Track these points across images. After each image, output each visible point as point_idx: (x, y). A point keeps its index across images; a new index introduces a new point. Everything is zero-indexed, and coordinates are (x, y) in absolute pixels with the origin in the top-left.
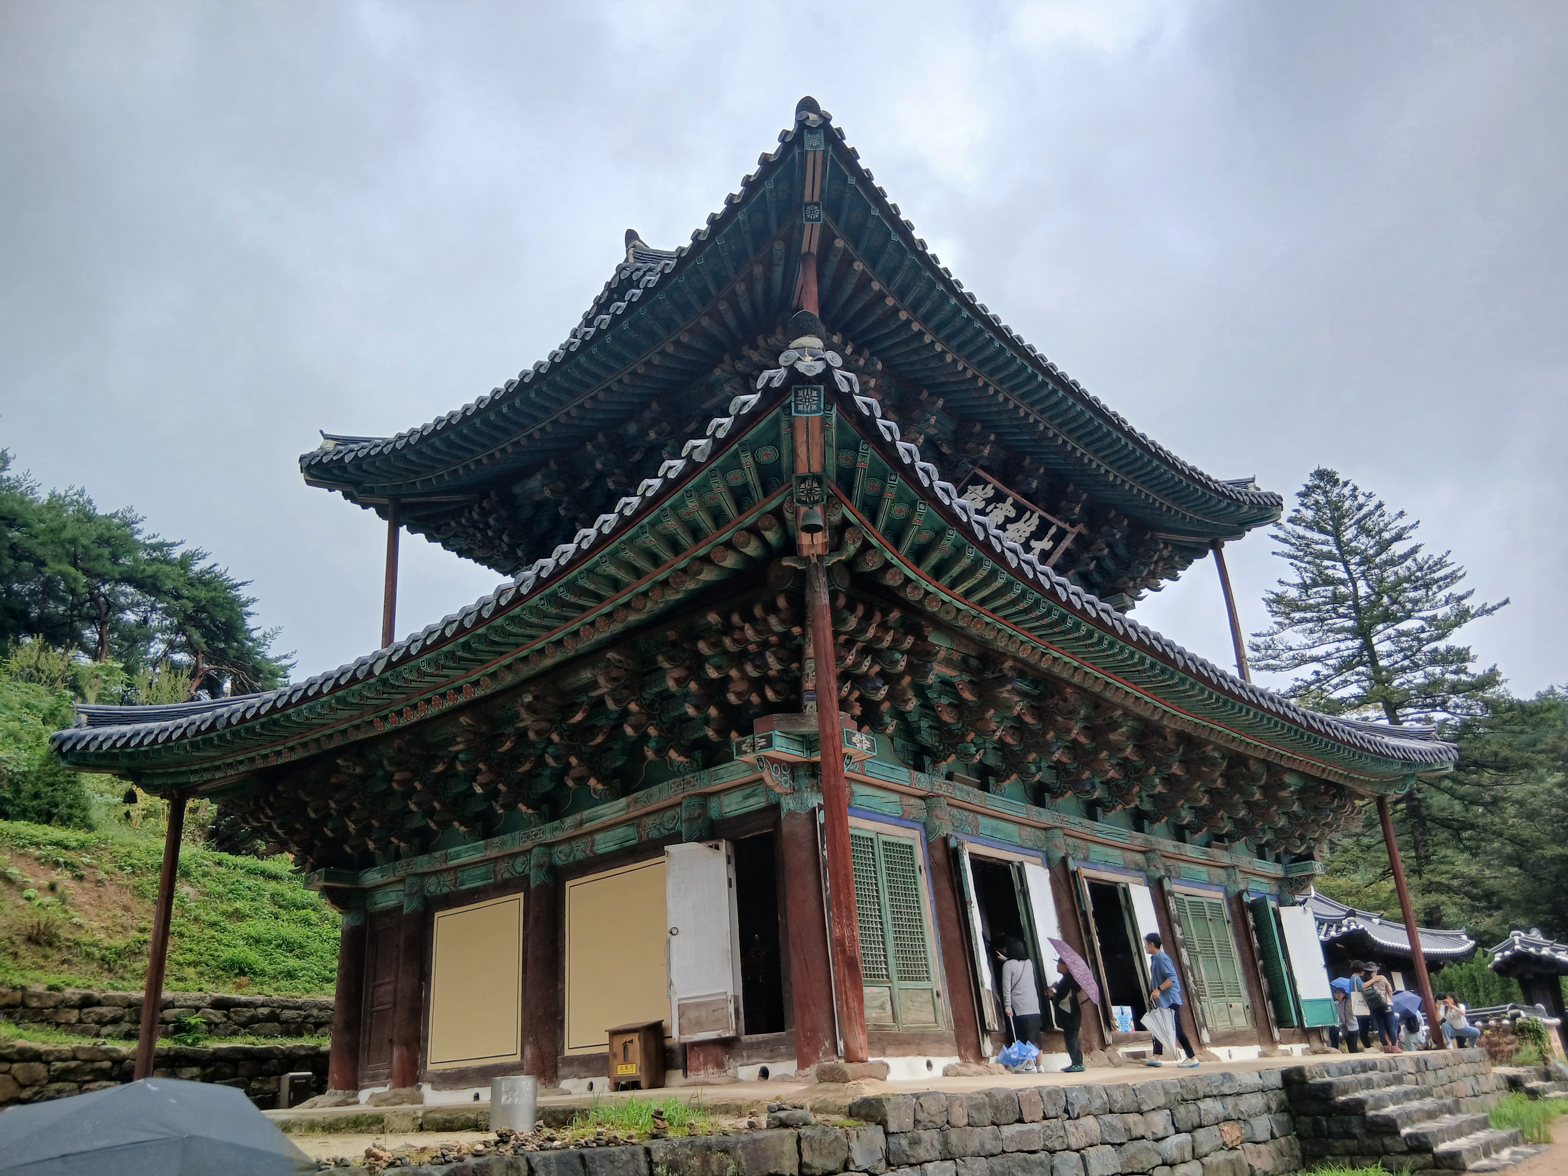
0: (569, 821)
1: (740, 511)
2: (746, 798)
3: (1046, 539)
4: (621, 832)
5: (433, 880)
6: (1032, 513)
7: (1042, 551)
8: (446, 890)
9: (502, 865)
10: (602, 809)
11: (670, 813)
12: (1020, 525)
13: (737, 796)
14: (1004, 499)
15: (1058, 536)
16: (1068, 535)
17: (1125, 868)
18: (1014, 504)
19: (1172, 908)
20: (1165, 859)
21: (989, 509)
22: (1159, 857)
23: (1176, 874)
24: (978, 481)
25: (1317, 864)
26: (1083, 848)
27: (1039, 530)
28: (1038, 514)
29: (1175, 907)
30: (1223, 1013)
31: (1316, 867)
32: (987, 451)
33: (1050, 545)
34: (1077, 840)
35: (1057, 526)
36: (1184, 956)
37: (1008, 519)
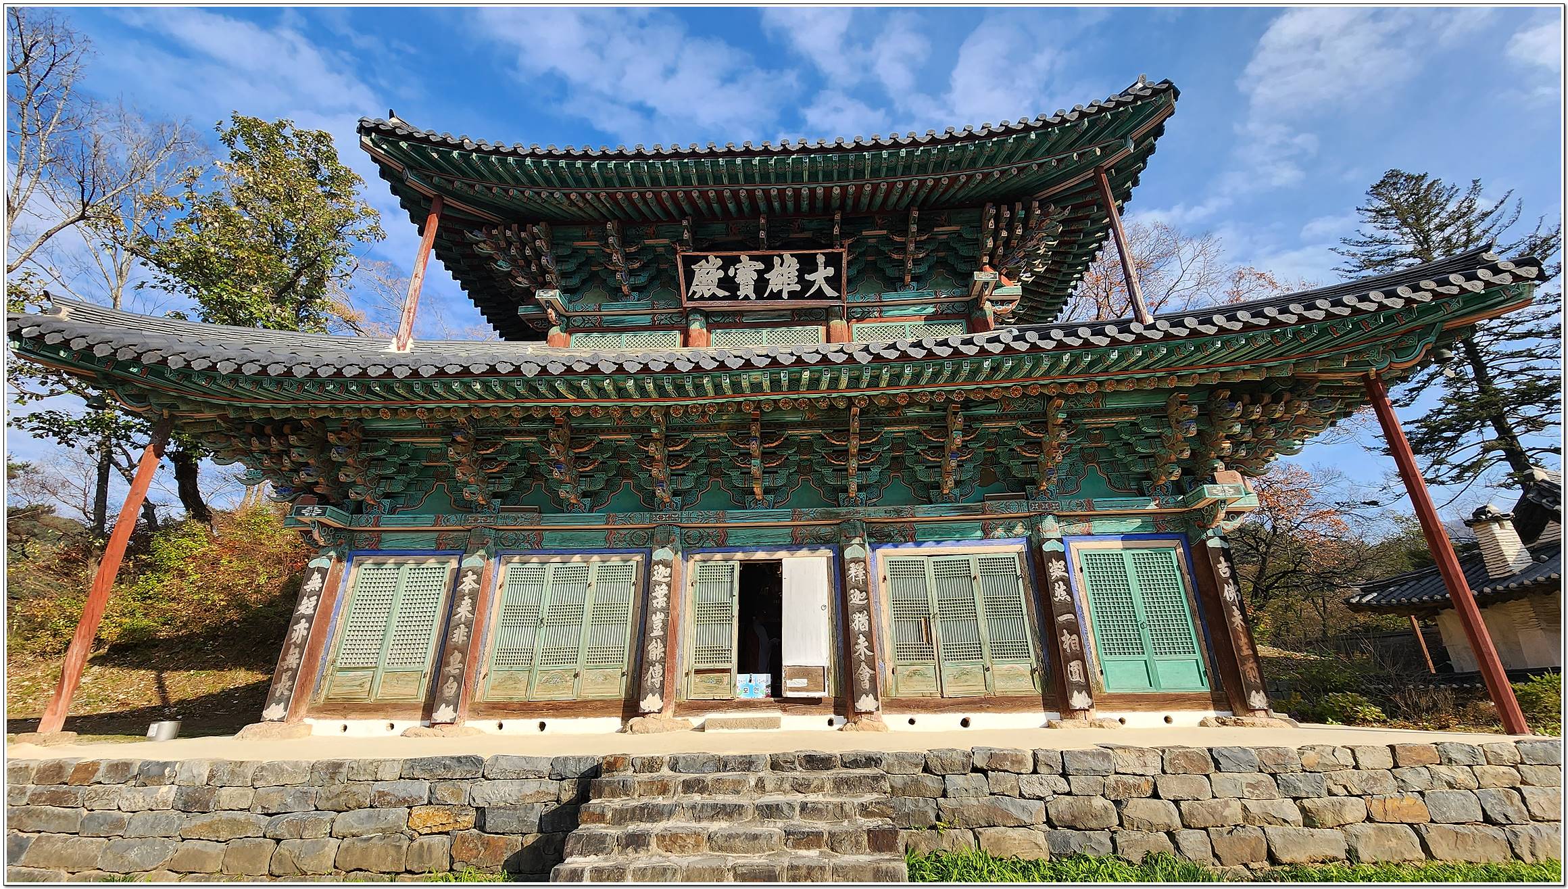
3: (821, 268)
6: (781, 256)
7: (827, 279)
12: (777, 269)
14: (737, 260)
15: (833, 260)
16: (844, 255)
17: (795, 545)
18: (752, 258)
19: (853, 575)
20: (882, 525)
21: (731, 273)
22: (855, 527)
23: (904, 537)
24: (696, 260)
25: (1218, 487)
26: (715, 536)
27: (807, 265)
28: (786, 255)
29: (861, 573)
30: (968, 677)
31: (1215, 491)
32: (686, 236)
33: (830, 271)
34: (707, 530)
35: (823, 254)
36: (856, 622)
37: (760, 273)
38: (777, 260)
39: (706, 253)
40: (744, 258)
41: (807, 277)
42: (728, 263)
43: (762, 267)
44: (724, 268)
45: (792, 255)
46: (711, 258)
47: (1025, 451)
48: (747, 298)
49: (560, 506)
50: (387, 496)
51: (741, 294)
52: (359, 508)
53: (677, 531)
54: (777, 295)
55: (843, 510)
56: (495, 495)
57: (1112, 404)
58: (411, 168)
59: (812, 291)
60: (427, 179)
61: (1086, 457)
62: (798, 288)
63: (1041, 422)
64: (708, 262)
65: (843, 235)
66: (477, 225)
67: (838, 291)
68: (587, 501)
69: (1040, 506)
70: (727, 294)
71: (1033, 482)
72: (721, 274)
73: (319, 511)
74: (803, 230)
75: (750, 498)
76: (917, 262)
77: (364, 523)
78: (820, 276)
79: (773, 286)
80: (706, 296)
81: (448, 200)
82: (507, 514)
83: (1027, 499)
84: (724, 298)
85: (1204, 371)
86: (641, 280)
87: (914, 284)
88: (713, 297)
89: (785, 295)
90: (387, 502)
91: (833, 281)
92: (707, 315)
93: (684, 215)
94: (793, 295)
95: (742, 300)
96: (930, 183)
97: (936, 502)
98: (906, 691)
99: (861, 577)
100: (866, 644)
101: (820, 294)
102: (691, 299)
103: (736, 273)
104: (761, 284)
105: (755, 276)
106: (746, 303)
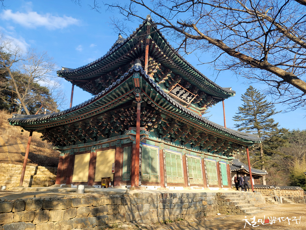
0: (98, 142)
1: (126, 92)
2: (127, 141)
3: (191, 97)
4: (107, 144)
5: (75, 149)
6: (188, 92)
8: (77, 151)
9: (87, 148)
10: (103, 140)
11: (115, 142)
12: (186, 94)
13: (126, 140)
15: (193, 97)
18: (185, 90)
19: (205, 163)
20: (205, 155)
24: (178, 86)
27: (190, 95)
31: (233, 158)
34: (188, 151)
35: (193, 95)
36: (206, 172)
37: (183, 93)
39: (180, 86)
40: (184, 90)
41: (188, 97)
42: (182, 89)
43: (185, 92)
44: (180, 90)
45: (190, 93)
51: (178, 95)
62: (185, 98)
80: (173, 93)
84: (175, 94)
89: (183, 99)
91: (190, 100)
98: (210, 184)
101: (187, 101)
104: (182, 95)
106: (177, 97)
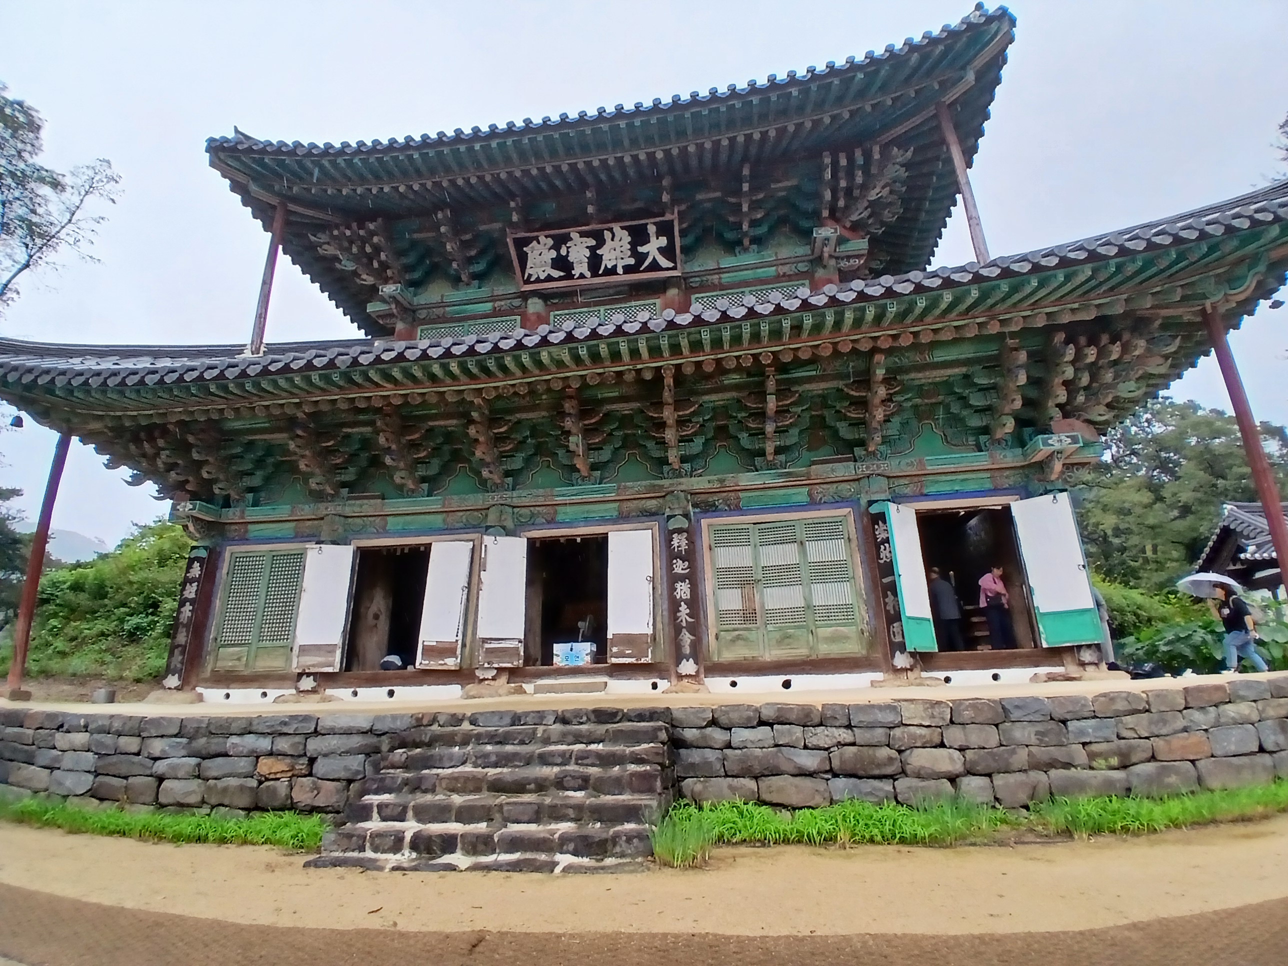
3: (653, 238)
6: (611, 230)
7: (661, 250)
12: (609, 243)
14: (566, 238)
15: (665, 229)
16: (676, 223)
17: (623, 518)
18: (583, 234)
19: (676, 545)
20: (707, 495)
21: (563, 252)
22: (678, 498)
23: (729, 506)
24: (527, 242)
25: (1055, 438)
26: (545, 513)
27: (639, 236)
28: (616, 228)
29: (684, 542)
30: (791, 640)
31: (1050, 442)
32: (515, 218)
33: (663, 241)
34: (537, 508)
35: (654, 224)
36: (678, 590)
37: (592, 249)
38: (607, 235)
39: (536, 234)
40: (575, 235)
41: (641, 249)
42: (560, 241)
43: (593, 242)
44: (556, 247)
45: (622, 228)
46: (542, 239)
47: (850, 412)
48: (582, 276)
49: (401, 491)
50: (250, 490)
51: (576, 272)
52: (227, 503)
53: (510, 510)
54: (612, 271)
55: (665, 482)
56: (344, 485)
57: (940, 356)
58: (254, 179)
59: (646, 263)
60: (269, 188)
61: (920, 413)
62: (632, 261)
63: (864, 380)
64: (539, 243)
65: (674, 202)
66: (322, 227)
67: (674, 262)
68: (425, 486)
69: (867, 468)
70: (562, 274)
71: (862, 443)
72: (553, 254)
73: (191, 507)
74: (634, 200)
75: (575, 475)
76: (754, 223)
77: (231, 515)
78: (653, 247)
79: (608, 262)
80: (542, 278)
81: (292, 207)
82: (353, 502)
83: (855, 461)
84: (560, 279)
85: (1028, 313)
86: (479, 267)
87: (755, 247)
88: (549, 279)
89: (620, 270)
90: (250, 496)
91: (668, 252)
92: (545, 296)
93: (513, 196)
94: (628, 269)
95: (578, 278)
96: (757, 136)
97: (762, 469)
98: (728, 656)
99: (684, 546)
100: (688, 611)
101: (655, 266)
102: (527, 282)
103: (568, 252)
104: (595, 261)
105: (587, 253)
106: (582, 282)
